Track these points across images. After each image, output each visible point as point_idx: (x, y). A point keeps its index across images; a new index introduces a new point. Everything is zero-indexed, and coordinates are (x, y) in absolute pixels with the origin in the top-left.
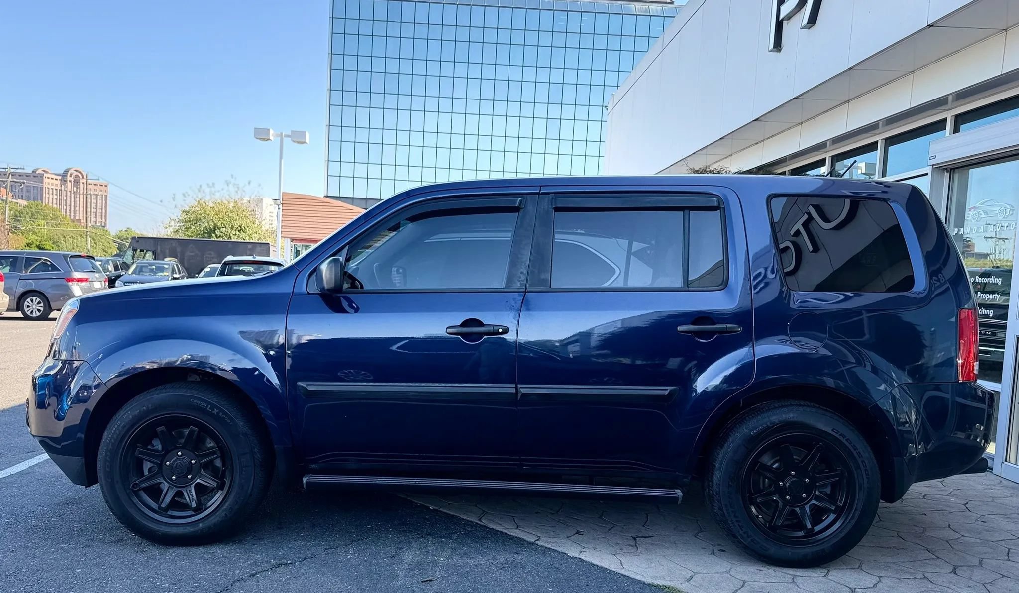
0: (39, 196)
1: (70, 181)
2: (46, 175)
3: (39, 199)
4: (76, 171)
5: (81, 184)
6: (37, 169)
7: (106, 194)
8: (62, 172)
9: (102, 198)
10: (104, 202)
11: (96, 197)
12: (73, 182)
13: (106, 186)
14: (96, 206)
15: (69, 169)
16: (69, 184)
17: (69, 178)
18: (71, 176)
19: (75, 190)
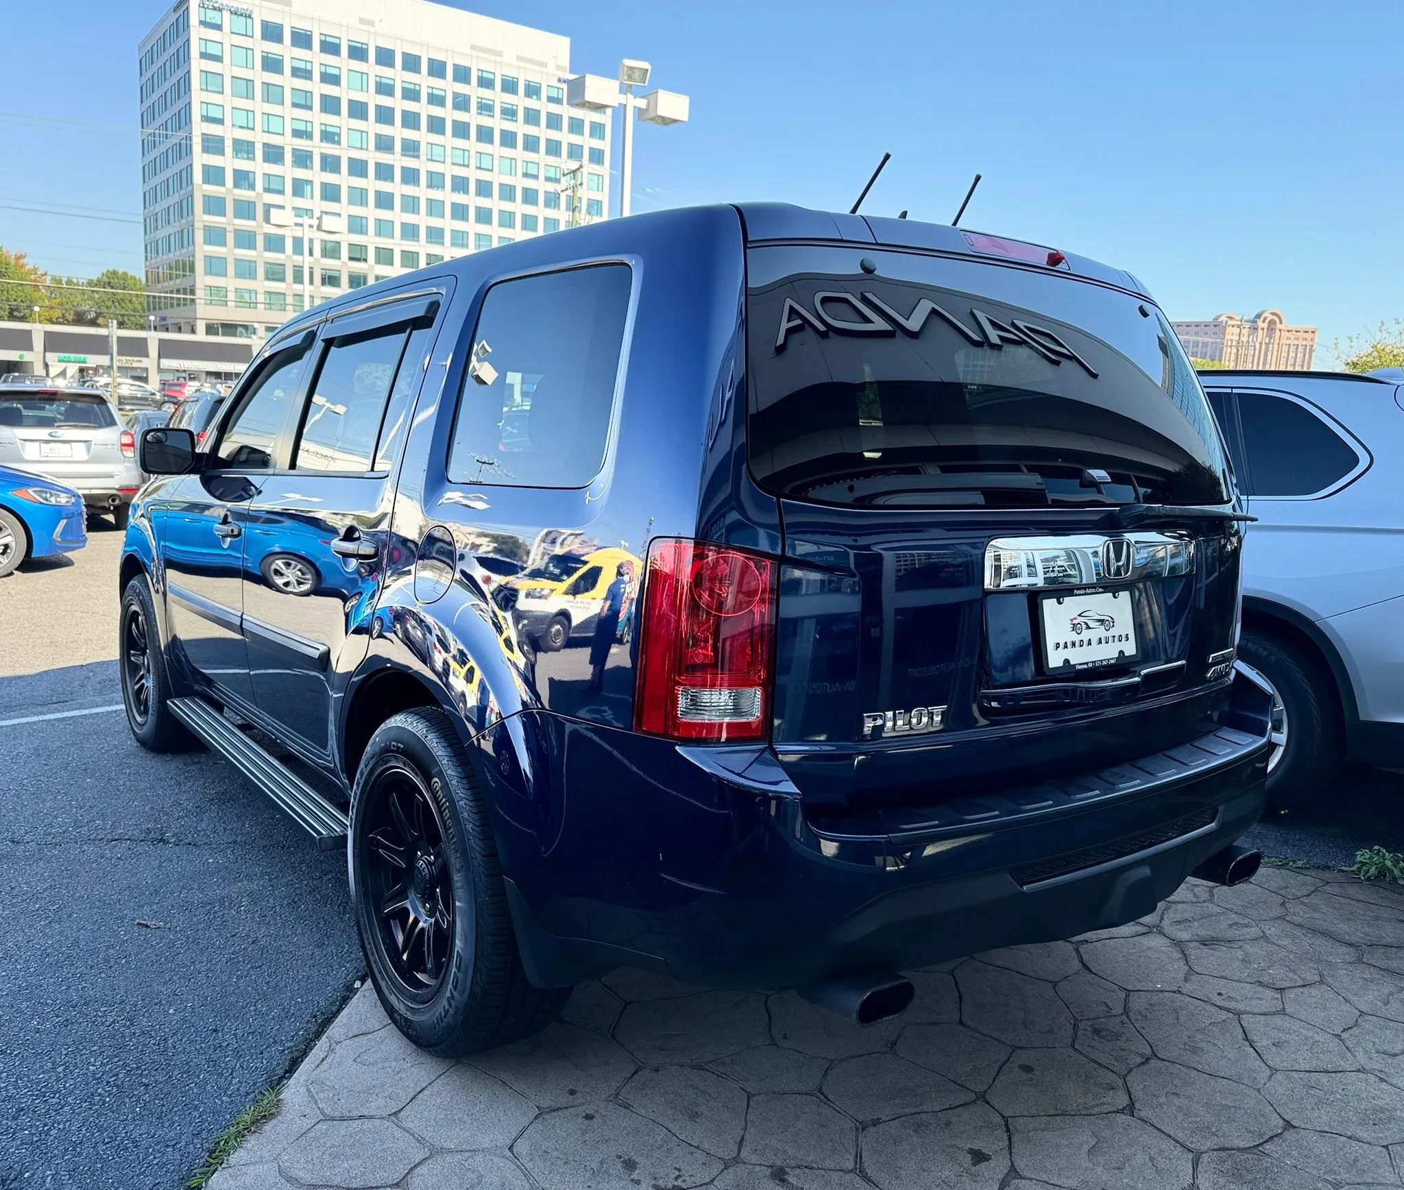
0: (1218, 354)
1: (1263, 329)
2: (1230, 322)
3: (1217, 358)
4: (1273, 314)
5: (1278, 332)
6: (1219, 317)
7: (1311, 343)
8: (1252, 317)
9: (1305, 350)
10: (1307, 356)
11: (1297, 348)
12: (1265, 330)
13: (1313, 332)
14: (1295, 361)
15: (1263, 312)
16: (1260, 332)
17: (1260, 324)
18: (1264, 321)
19: (1267, 341)
